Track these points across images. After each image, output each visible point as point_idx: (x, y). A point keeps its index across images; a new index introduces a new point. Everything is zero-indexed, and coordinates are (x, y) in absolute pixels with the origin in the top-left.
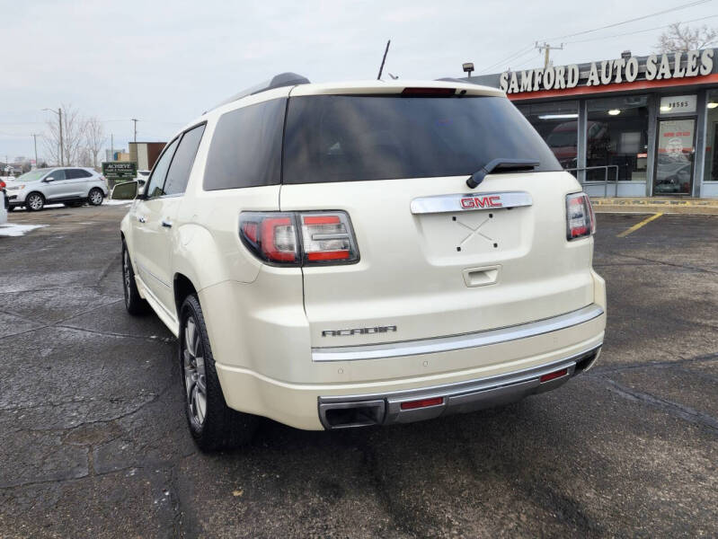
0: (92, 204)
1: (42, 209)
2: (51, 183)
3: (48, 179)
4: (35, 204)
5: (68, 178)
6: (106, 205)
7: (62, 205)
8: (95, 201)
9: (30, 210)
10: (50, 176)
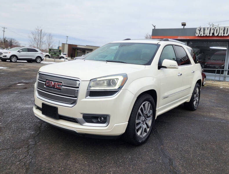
0: (37, 62)
1: (16, 62)
2: (21, 52)
3: (20, 51)
4: (14, 60)
5: (28, 51)
6: (42, 63)
7: (26, 61)
9: (11, 61)
10: (22, 50)
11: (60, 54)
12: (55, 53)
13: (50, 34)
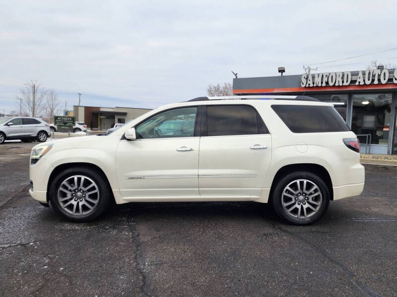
0: (39, 141)
1: (3, 143)
2: (11, 126)
3: (9, 124)
5: (23, 123)
7: (19, 141)
8: (41, 139)
10: (12, 121)
11: (74, 124)
12: (65, 123)
13: (53, 92)
